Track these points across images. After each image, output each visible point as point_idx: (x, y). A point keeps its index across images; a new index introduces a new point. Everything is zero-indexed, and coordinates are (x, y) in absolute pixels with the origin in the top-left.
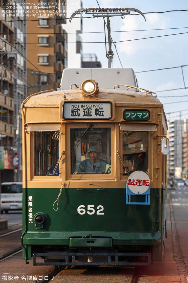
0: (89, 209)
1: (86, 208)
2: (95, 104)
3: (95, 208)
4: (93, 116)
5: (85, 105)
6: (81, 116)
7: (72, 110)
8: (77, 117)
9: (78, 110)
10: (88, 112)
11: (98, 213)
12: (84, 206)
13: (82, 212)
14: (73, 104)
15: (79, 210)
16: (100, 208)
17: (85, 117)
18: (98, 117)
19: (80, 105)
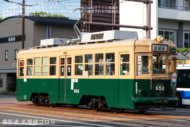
0: (159, 88)
1: (158, 88)
2: (162, 46)
3: (161, 87)
4: (162, 50)
5: (159, 46)
6: (158, 50)
7: (155, 48)
8: (156, 50)
9: (157, 47)
10: (160, 49)
11: (162, 90)
12: (158, 87)
13: (157, 89)
14: (155, 45)
15: (156, 88)
16: (163, 88)
17: (159, 51)
18: (163, 51)
19: (158, 45)
